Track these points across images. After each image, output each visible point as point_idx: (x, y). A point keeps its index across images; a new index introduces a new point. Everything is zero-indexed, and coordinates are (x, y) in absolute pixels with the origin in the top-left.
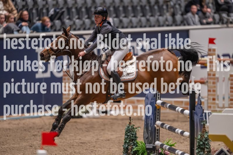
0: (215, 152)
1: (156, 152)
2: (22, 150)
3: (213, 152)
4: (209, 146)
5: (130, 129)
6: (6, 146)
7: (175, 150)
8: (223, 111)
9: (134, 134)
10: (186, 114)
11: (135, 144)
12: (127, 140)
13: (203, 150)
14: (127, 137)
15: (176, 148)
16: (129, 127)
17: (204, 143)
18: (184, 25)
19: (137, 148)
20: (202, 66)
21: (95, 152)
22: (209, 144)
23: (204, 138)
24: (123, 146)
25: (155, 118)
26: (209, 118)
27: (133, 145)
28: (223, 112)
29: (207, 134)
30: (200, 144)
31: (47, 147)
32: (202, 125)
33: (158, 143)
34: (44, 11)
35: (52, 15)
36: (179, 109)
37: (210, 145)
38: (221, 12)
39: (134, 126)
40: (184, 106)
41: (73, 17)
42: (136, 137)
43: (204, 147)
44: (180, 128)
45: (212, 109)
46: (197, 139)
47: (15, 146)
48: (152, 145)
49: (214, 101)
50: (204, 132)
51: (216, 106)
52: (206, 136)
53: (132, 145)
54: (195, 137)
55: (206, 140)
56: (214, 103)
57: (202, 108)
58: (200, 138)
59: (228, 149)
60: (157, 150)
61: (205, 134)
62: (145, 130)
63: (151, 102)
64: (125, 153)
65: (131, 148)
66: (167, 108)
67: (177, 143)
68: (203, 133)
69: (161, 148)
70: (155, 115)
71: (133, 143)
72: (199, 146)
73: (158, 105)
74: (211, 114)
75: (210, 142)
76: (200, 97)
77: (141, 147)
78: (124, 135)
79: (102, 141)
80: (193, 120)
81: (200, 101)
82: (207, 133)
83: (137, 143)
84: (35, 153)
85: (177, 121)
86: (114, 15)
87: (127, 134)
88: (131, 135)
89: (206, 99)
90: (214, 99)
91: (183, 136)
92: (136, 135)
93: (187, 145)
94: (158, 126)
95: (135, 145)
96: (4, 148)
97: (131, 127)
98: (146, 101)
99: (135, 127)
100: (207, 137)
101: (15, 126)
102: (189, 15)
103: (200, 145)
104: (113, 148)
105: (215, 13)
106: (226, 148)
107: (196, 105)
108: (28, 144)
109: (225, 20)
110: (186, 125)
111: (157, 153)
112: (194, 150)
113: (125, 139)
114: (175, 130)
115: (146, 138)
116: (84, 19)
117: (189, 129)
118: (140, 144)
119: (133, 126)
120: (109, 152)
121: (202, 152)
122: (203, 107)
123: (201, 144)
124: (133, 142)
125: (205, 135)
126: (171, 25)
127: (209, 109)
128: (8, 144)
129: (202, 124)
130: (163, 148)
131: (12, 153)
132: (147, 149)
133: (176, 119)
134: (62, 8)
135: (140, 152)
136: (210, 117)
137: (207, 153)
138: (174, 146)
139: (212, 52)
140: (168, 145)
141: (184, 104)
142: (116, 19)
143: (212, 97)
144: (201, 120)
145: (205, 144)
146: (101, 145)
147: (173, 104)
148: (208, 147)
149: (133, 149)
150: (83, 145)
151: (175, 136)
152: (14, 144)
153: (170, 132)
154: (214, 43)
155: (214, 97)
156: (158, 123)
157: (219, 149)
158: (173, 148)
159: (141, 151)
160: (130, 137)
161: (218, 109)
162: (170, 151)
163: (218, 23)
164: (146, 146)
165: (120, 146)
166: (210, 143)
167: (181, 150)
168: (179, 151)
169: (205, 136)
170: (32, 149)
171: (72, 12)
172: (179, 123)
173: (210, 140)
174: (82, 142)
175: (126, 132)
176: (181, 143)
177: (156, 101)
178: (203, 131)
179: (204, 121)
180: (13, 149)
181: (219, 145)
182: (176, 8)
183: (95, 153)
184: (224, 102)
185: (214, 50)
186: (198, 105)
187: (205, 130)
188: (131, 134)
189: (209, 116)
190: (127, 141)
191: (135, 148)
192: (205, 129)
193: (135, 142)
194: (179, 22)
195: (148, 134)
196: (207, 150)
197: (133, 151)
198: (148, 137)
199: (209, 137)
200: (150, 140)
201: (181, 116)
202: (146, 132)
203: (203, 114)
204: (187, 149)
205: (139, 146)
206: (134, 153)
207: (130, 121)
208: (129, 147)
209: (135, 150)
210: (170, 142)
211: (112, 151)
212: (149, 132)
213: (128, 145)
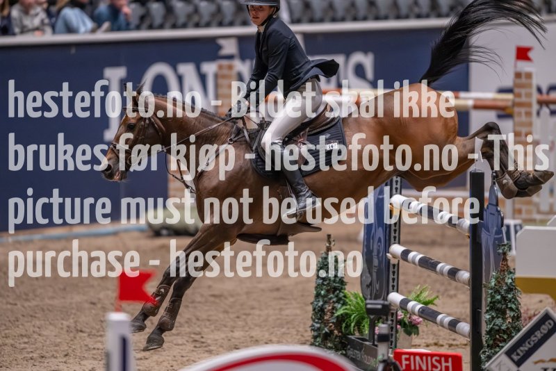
0: (530, 318)
1: (390, 318)
2: (71, 313)
3: (526, 320)
4: (515, 304)
6: (34, 303)
7: (436, 314)
8: (551, 221)
10: (462, 228)
11: (341, 299)
12: (322, 290)
13: (502, 313)
14: (321, 281)
15: (439, 310)
16: (326, 258)
17: (504, 298)
19: (346, 309)
20: (501, 113)
21: (244, 317)
22: (515, 299)
23: (505, 285)
24: (312, 303)
25: (387, 238)
26: (515, 238)
27: (337, 302)
28: (549, 223)
29: (511, 275)
30: (493, 300)
31: (132, 307)
32: (499, 254)
33: (395, 297)
37: (518, 301)
42: (342, 283)
43: (504, 306)
44: (447, 263)
45: (524, 216)
46: (489, 288)
47: (56, 302)
48: (380, 301)
50: (504, 271)
51: (534, 210)
52: (510, 281)
53: (333, 302)
54: (484, 282)
55: (510, 289)
56: (529, 203)
57: (500, 214)
58: (495, 285)
60: (393, 314)
61: (508, 276)
62: (365, 266)
63: (378, 198)
64: (316, 320)
65: (330, 308)
67: (440, 297)
68: (502, 273)
69: (402, 308)
70: (388, 230)
71: (337, 296)
72: (491, 305)
73: (395, 205)
74: (521, 228)
75: (520, 296)
76: (496, 188)
77: (355, 307)
79: (263, 290)
80: (478, 243)
81: (494, 197)
82: (511, 273)
83: (345, 296)
84: (102, 319)
85: (441, 245)
88: (332, 278)
93: (463, 303)
94: (394, 257)
95: (342, 302)
96: (30, 307)
100: (511, 283)
103: (494, 302)
104: (287, 308)
107: (485, 206)
108: (85, 298)
110: (461, 254)
111: (392, 321)
112: (480, 313)
113: (316, 288)
114: (437, 265)
115: (367, 285)
117: (468, 263)
118: (352, 298)
120: (278, 319)
121: (500, 319)
122: (502, 210)
123: (498, 299)
124: (336, 293)
125: (506, 279)
126: (427, 16)
127: (517, 216)
128: (38, 299)
129: (501, 251)
130: (406, 310)
131: (48, 320)
132: (370, 311)
133: (439, 239)
135: (352, 317)
136: (519, 234)
137: (511, 320)
138: (434, 304)
139: (523, 80)
140: (419, 301)
144: (498, 243)
145: (505, 300)
146: (259, 301)
148: (513, 306)
149: (337, 310)
150: (217, 300)
151: (436, 281)
152: (52, 298)
153: (424, 270)
154: (528, 59)
156: (397, 249)
157: (539, 312)
158: (430, 309)
159: (355, 316)
160: (327, 282)
161: (538, 217)
162: (423, 315)
164: (366, 304)
165: (304, 304)
166: (518, 298)
167: (449, 315)
168: (446, 317)
169: (506, 281)
170: (94, 309)
172: (446, 250)
173: (518, 291)
174: (216, 293)
176: (451, 297)
178: (503, 269)
179: (505, 245)
180: (50, 311)
181: (541, 301)
183: (245, 320)
184: (551, 200)
185: (529, 76)
186: (489, 206)
187: (508, 267)
189: (516, 232)
190: (322, 292)
191: (340, 308)
192: (507, 264)
193: (341, 295)
194: (445, 9)
195: (371, 276)
196: (512, 314)
197: (336, 315)
198: (371, 284)
199: (517, 283)
200: (377, 291)
201: (450, 232)
202: (367, 270)
203: (503, 228)
204: (463, 311)
205: (350, 303)
206: (337, 320)
207: (328, 245)
208: (327, 306)
209: (342, 315)
210: (425, 294)
211: (287, 316)
212: (375, 270)
213: (323, 301)
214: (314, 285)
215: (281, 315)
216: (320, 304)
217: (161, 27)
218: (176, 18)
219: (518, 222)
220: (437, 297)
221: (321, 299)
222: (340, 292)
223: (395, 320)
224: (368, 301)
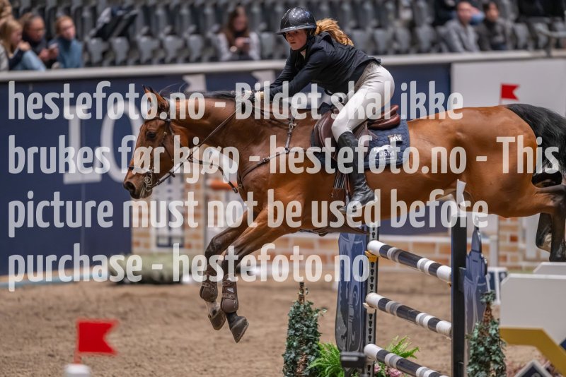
0: (516, 371)
1: (366, 370)
2: (28, 365)
3: (510, 373)
4: (499, 357)
5: (302, 313)
7: (415, 366)
8: (537, 269)
9: (312, 325)
10: (443, 277)
11: (314, 351)
12: (294, 341)
13: (485, 366)
14: (294, 332)
15: (419, 363)
16: (298, 308)
17: (487, 350)
18: (440, 51)
19: (320, 361)
21: (212, 370)
22: (500, 351)
23: (488, 337)
24: (283, 355)
25: (364, 286)
26: (500, 285)
27: (310, 354)
28: (535, 271)
29: (495, 326)
30: (476, 352)
31: (92, 359)
32: (483, 303)
33: (372, 349)
34: (87, 14)
35: (105, 25)
36: (426, 263)
37: (502, 353)
38: (531, 20)
39: (311, 306)
40: (437, 255)
41: (158, 30)
42: (316, 333)
43: (488, 359)
44: (428, 313)
45: (509, 263)
46: (471, 340)
47: (11, 354)
48: (356, 353)
49: (513, 244)
50: (487, 321)
51: (520, 256)
52: (494, 332)
53: (306, 354)
54: (466, 333)
55: (494, 341)
56: (514, 249)
57: (483, 261)
58: (478, 336)
59: (548, 364)
60: (369, 366)
61: (491, 327)
62: (340, 316)
63: (354, 244)
64: (288, 373)
65: (303, 360)
66: (395, 261)
67: (420, 349)
68: (486, 324)
69: (379, 360)
71: (310, 348)
72: (474, 357)
73: (371, 251)
74: (506, 276)
75: (505, 348)
76: (479, 234)
77: (329, 358)
78: (287, 328)
80: (460, 292)
81: (477, 244)
82: (495, 323)
83: (318, 348)
85: (421, 293)
86: (262, 26)
87: (294, 325)
88: (305, 329)
89: (495, 237)
90: (514, 239)
91: (436, 331)
92: (316, 327)
93: (445, 355)
94: (371, 306)
95: (315, 354)
97: (305, 307)
98: (341, 243)
99: (313, 308)
100: (495, 334)
101: (10, 304)
102: (453, 25)
103: (478, 354)
104: (257, 361)
105: (517, 21)
106: (543, 361)
107: (468, 253)
108: (44, 350)
109: (543, 40)
110: (442, 303)
111: (369, 374)
112: (462, 366)
113: (288, 339)
114: (416, 315)
115: (342, 336)
116: (186, 35)
117: (450, 313)
118: (326, 350)
119: (308, 305)
120: (249, 371)
121: (483, 372)
122: (485, 257)
123: (481, 352)
124: (309, 345)
125: (490, 330)
127: (502, 263)
129: (484, 300)
130: (384, 362)
131: (3, 373)
132: (345, 364)
133: (419, 288)
134: (131, 8)
135: (327, 370)
136: (503, 282)
137: (495, 373)
138: (413, 356)
140: (398, 353)
141: (437, 250)
142: (266, 36)
143: (508, 234)
144: (482, 292)
145: (489, 352)
146: (227, 353)
147: (411, 251)
148: (498, 359)
149: (310, 363)
151: (415, 332)
152: (9, 349)
155: (514, 233)
156: (374, 297)
157: (525, 366)
158: (409, 361)
159: (329, 369)
160: (300, 333)
161: (524, 264)
162: (401, 368)
163: (525, 48)
164: (341, 356)
165: (276, 356)
166: (502, 350)
167: (429, 367)
168: (426, 370)
169: (490, 332)
170: (53, 362)
171: (157, 18)
172: (426, 300)
173: (503, 343)
175: (290, 321)
176: (432, 348)
177: (368, 242)
178: (486, 319)
179: (489, 294)
180: (5, 363)
182: (419, 9)
183: (212, 373)
186: (472, 253)
187: (492, 317)
188: (305, 325)
189: (501, 280)
190: (295, 343)
191: (314, 360)
192: (491, 314)
193: (315, 346)
195: (347, 326)
196: (496, 367)
197: (309, 367)
198: (346, 334)
199: (501, 334)
200: (353, 342)
201: (431, 280)
202: (343, 321)
203: (486, 276)
204: (444, 363)
205: (324, 355)
206: (310, 373)
207: (300, 293)
208: (299, 358)
209: (315, 367)
210: (403, 346)
211: (257, 368)
212: (350, 320)
213: (295, 353)
214: (286, 336)
215: (250, 367)
216: (293, 356)
217: (124, 63)
218: (141, 54)
219: (503, 269)
220: (417, 348)
221: (293, 351)
222: (314, 343)
223: (371, 373)
224: (343, 353)
